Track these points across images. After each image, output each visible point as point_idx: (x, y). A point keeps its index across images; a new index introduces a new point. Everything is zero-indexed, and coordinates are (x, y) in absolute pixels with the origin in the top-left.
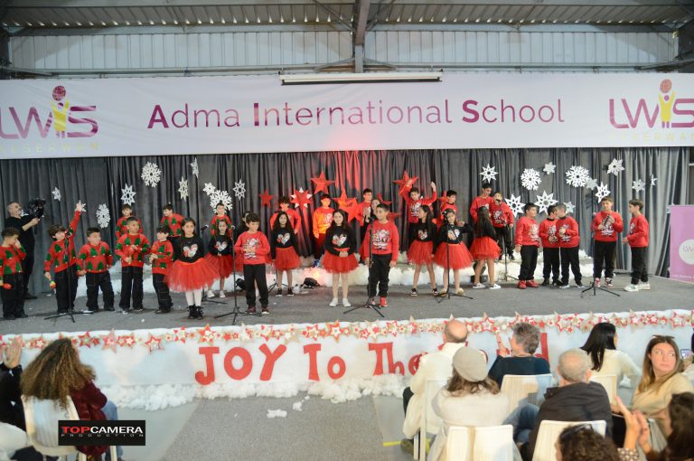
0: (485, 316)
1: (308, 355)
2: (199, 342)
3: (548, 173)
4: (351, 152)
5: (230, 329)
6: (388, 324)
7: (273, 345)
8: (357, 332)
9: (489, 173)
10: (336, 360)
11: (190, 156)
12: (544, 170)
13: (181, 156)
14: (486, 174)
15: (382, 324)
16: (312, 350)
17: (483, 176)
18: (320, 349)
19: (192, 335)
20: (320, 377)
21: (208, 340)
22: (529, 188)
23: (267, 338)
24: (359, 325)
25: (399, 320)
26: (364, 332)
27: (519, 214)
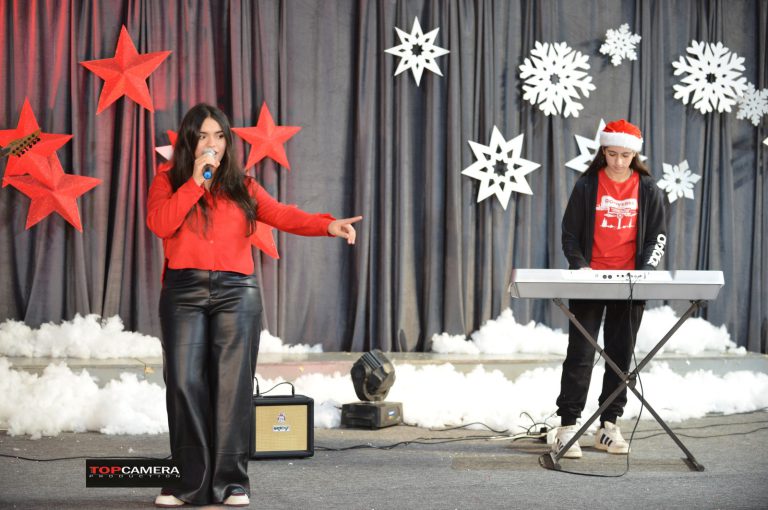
3: (616, 61)
9: (417, 50)
12: (604, 50)
14: (408, 46)
17: (396, 60)
22: (547, 109)
27: (516, 196)
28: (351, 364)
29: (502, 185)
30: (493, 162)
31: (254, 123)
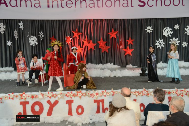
0: (144, 88)
1: (68, 104)
2: (20, 99)
3: (176, 29)
4: (89, 20)
5: (34, 93)
6: (102, 91)
7: (53, 100)
8: (89, 95)
9: (149, 29)
10: (80, 107)
11: (19, 20)
12: (174, 28)
13: (15, 20)
14: (148, 29)
15: (100, 91)
16: (70, 102)
17: (146, 31)
18: (73, 102)
19: (17, 96)
20: (73, 114)
21: (24, 98)
22: (166, 36)
23: (50, 97)
24: (90, 92)
25: (107, 90)
26: (92, 95)
27: (162, 47)
28: (141, 68)
29: (160, 46)
30: (159, 43)
31: (129, 39)
